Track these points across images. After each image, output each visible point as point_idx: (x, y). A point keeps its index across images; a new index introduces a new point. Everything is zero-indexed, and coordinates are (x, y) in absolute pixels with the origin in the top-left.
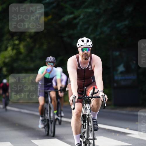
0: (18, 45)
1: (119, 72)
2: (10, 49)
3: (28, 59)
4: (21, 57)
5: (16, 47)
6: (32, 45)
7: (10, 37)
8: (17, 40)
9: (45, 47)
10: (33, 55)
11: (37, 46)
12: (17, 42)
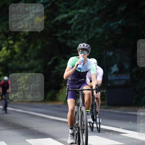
0: (13, 45)
1: (112, 72)
2: (4, 48)
3: (23, 58)
4: (16, 57)
5: (10, 47)
6: (27, 45)
7: (5, 37)
8: (11, 40)
9: (39, 47)
10: (27, 55)
11: (32, 46)
12: (11, 42)
